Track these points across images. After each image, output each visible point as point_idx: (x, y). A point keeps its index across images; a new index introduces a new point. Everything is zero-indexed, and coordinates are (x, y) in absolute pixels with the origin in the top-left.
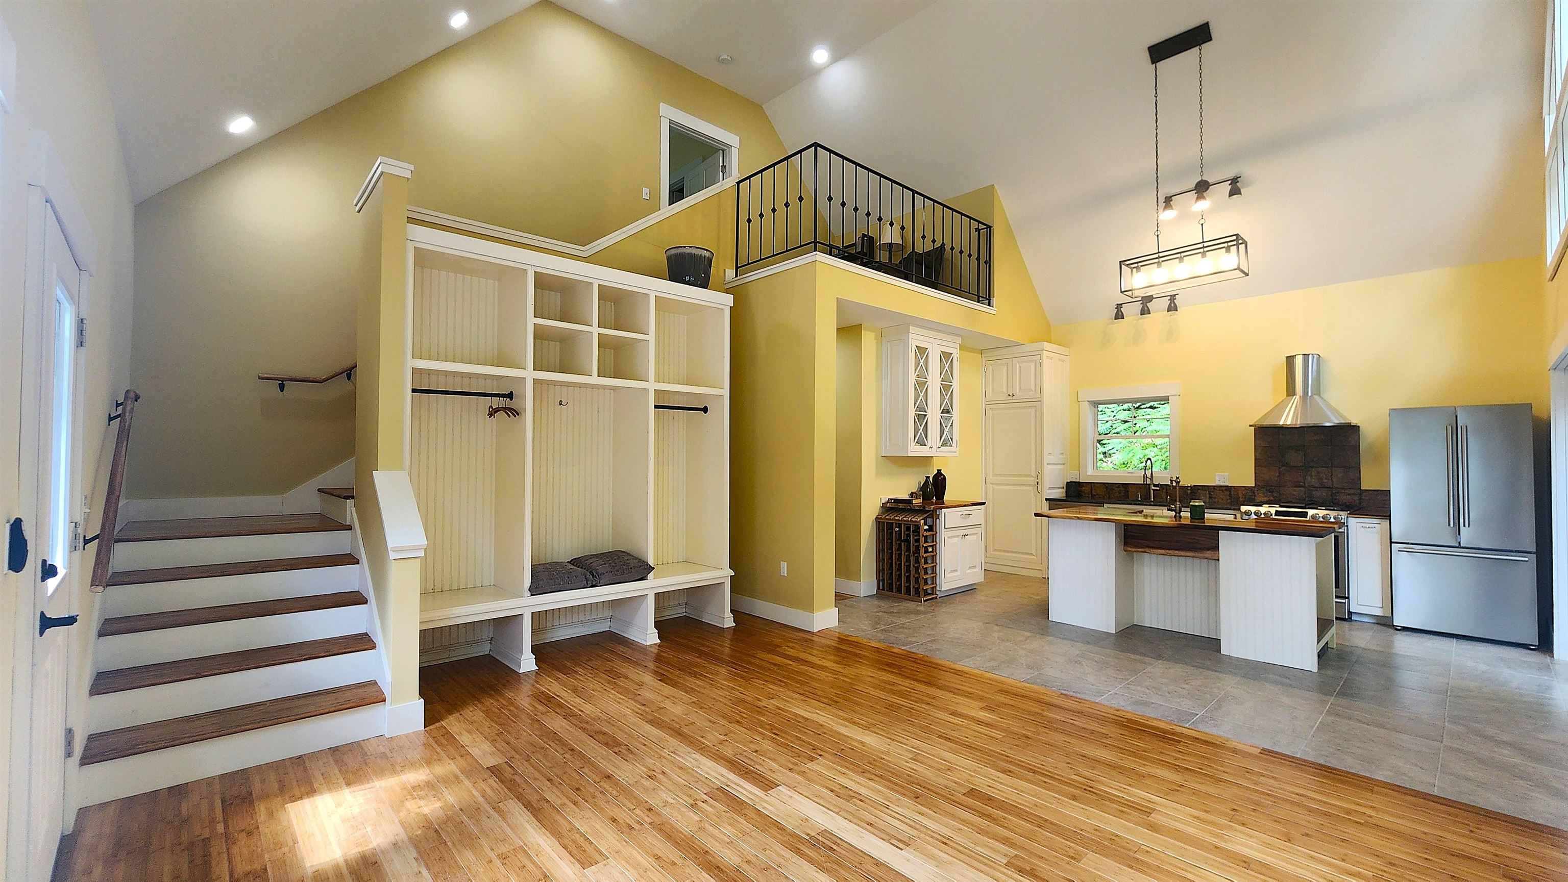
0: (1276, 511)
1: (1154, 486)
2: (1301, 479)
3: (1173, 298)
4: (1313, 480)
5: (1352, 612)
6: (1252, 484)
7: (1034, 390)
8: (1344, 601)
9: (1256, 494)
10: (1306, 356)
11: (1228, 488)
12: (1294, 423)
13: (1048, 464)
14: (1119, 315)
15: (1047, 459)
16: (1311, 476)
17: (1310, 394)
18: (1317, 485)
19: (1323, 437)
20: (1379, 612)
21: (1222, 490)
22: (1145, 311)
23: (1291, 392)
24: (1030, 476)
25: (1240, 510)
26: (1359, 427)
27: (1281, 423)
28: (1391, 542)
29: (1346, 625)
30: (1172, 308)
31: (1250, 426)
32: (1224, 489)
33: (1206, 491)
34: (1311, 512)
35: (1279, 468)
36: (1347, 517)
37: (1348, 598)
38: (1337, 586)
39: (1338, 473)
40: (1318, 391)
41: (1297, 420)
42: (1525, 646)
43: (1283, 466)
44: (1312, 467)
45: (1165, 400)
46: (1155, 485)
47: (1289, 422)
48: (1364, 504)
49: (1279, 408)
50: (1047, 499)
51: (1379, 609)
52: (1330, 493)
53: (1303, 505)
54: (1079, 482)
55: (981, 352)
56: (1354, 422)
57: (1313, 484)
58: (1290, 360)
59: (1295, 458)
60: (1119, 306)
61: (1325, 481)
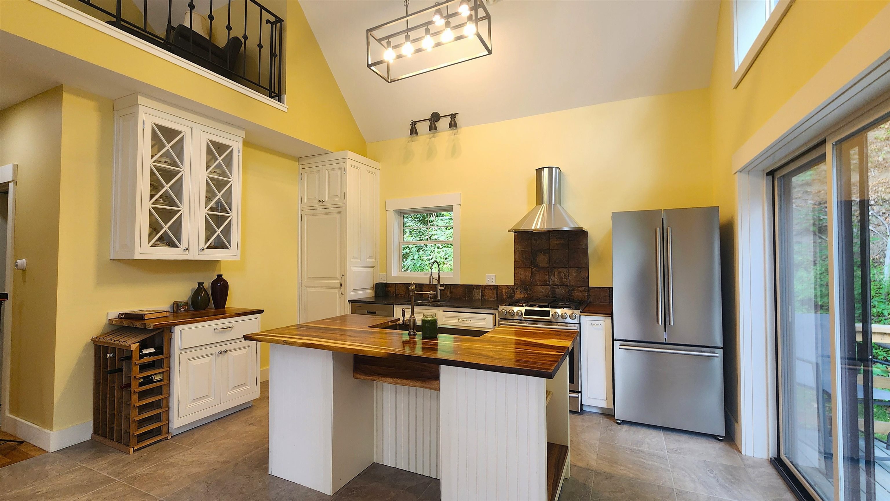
0: (525, 310)
1: (440, 286)
2: (547, 278)
3: (453, 116)
4: (555, 280)
5: (583, 405)
6: (511, 282)
7: (339, 196)
8: (577, 396)
9: (515, 292)
10: (550, 168)
11: (495, 287)
12: (542, 228)
13: (352, 267)
14: (413, 131)
15: (351, 261)
16: (555, 276)
17: (553, 204)
18: (558, 284)
19: (562, 242)
20: (604, 405)
21: (490, 289)
22: (433, 128)
23: (540, 201)
24: (336, 278)
25: (498, 309)
26: (588, 232)
27: (533, 228)
28: (613, 340)
29: (578, 418)
30: (453, 125)
31: (509, 231)
32: (492, 287)
33: (479, 289)
34: (552, 311)
35: (532, 269)
36: (580, 315)
37: (581, 392)
38: (571, 381)
39: (573, 272)
40: (559, 201)
41: (544, 224)
42: (715, 437)
43: (534, 267)
44: (555, 268)
45: (449, 209)
46: (442, 285)
47: (538, 227)
48: (591, 299)
49: (530, 216)
50: (349, 301)
51: (604, 401)
52: (567, 290)
53: (547, 304)
54: (386, 283)
55: (298, 159)
56: (585, 228)
57: (556, 282)
58: (539, 171)
59: (543, 260)
60: (414, 124)
61: (564, 280)
